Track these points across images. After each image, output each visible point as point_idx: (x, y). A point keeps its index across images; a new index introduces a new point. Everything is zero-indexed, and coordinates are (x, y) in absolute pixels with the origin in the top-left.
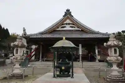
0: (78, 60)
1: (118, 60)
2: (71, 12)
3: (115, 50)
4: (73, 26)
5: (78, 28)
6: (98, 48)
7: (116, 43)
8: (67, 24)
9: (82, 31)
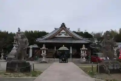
0: (69, 57)
1: (85, 55)
2: (65, 25)
3: (84, 52)
4: (67, 34)
5: (70, 36)
7: (84, 49)
8: (62, 33)
9: (72, 38)
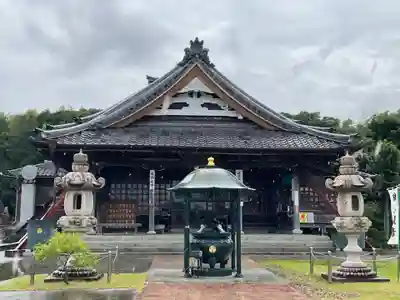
2: (206, 51)
4: (214, 101)
5: (233, 109)
6: (302, 185)
9: (246, 120)
